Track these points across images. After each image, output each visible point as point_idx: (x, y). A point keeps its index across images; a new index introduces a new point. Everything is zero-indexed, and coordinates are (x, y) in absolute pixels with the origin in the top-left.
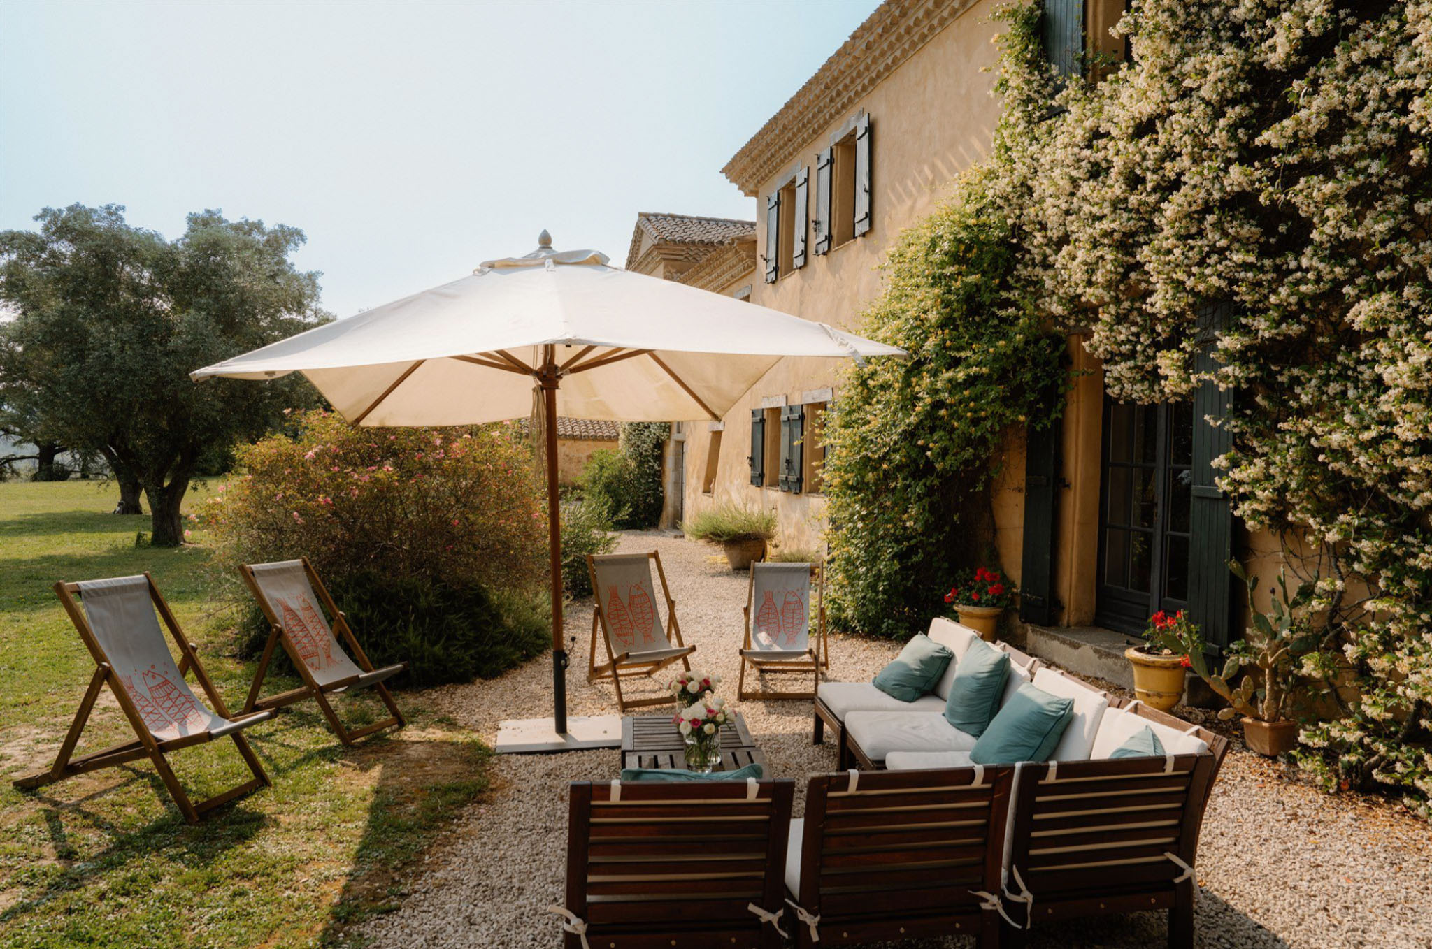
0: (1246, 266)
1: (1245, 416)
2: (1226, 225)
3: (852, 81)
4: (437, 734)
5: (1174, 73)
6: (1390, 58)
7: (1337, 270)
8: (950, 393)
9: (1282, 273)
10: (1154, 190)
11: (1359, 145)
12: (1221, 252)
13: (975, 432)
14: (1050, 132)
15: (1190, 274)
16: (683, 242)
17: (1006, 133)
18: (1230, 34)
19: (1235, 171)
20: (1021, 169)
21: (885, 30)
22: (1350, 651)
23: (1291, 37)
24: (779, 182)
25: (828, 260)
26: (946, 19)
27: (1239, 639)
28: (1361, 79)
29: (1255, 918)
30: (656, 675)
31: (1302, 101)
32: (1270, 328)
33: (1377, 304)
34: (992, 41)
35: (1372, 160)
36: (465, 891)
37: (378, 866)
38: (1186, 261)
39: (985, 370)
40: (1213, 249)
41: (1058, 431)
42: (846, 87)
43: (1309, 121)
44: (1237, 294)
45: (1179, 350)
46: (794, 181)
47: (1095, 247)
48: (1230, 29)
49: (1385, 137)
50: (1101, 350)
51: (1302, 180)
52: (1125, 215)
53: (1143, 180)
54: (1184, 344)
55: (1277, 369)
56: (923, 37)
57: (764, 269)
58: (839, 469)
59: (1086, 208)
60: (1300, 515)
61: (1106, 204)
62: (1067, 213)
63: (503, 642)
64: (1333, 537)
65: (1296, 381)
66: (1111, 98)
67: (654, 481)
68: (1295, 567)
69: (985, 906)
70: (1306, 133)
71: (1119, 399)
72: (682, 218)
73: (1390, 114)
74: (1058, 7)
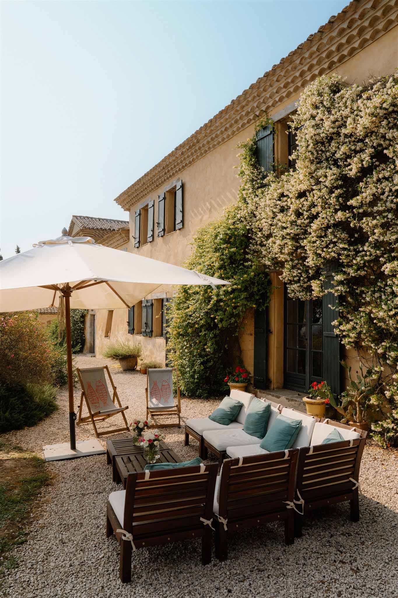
0: (344, 249)
1: (344, 305)
2: (336, 233)
3: (175, 166)
4: (16, 455)
5: (314, 175)
6: (392, 178)
7: (378, 252)
8: (224, 296)
9: (357, 252)
10: (307, 218)
11: (384, 207)
12: (335, 243)
13: (235, 312)
14: (262, 193)
15: (323, 251)
16: (93, 229)
17: (244, 192)
18: (333, 162)
19: (340, 213)
20: (251, 207)
21: (190, 147)
22: (388, 394)
23: (358, 167)
24: (140, 206)
25: (163, 240)
26: (215, 145)
27: (344, 391)
28: (383, 184)
29: (375, 500)
30: (106, 420)
31: (363, 190)
32: (354, 273)
33: (393, 265)
34: (237, 156)
35: (389, 213)
36: (55, 528)
37: (9, 521)
38: (321, 246)
39: (239, 287)
40: (331, 242)
41: (267, 311)
42: (172, 169)
43: (366, 198)
44: (341, 259)
45: (319, 280)
46: (147, 205)
47: (283, 239)
48: (333, 161)
49: (392, 205)
50: (286, 279)
51: (364, 218)
52: (296, 228)
53: (302, 214)
54: (321, 278)
55: (356, 287)
56: (206, 151)
57: (133, 242)
58: (175, 327)
59: (280, 224)
60: (366, 343)
61: (288, 223)
62: (271, 225)
63: (36, 409)
64: (380, 351)
65: (362, 292)
66: (286, 181)
67: (81, 332)
68: (363, 362)
69: (288, 507)
70: (366, 202)
71: (293, 298)
72: (92, 218)
73: (393, 197)
74: (263, 145)
